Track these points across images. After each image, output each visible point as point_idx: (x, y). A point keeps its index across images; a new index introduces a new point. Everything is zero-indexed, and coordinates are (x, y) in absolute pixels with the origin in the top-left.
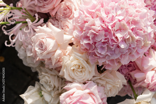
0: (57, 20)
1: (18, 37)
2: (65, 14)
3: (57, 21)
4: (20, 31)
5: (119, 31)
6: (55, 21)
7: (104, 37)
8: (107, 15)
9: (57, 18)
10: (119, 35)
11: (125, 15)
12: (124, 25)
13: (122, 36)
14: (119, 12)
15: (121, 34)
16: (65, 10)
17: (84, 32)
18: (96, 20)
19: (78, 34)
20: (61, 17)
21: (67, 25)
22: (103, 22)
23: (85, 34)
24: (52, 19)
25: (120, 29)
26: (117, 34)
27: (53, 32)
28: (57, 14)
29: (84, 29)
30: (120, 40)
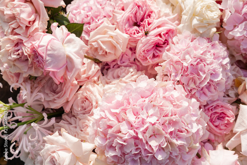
0: (74, 116)
1: (22, 145)
2: (84, 108)
3: (74, 118)
4: (25, 135)
5: (154, 136)
6: (71, 118)
7: (134, 148)
8: (135, 117)
9: (73, 114)
10: (154, 144)
11: (159, 115)
12: (158, 130)
13: (157, 144)
14: (151, 112)
15: (157, 142)
16: (83, 102)
17: (108, 141)
18: (122, 125)
19: (100, 142)
20: (78, 113)
21: (87, 125)
22: (132, 126)
23: (109, 142)
24: (67, 114)
25: (154, 135)
26: (151, 141)
27: (67, 142)
28: (73, 109)
29: (108, 137)
30: (155, 150)
